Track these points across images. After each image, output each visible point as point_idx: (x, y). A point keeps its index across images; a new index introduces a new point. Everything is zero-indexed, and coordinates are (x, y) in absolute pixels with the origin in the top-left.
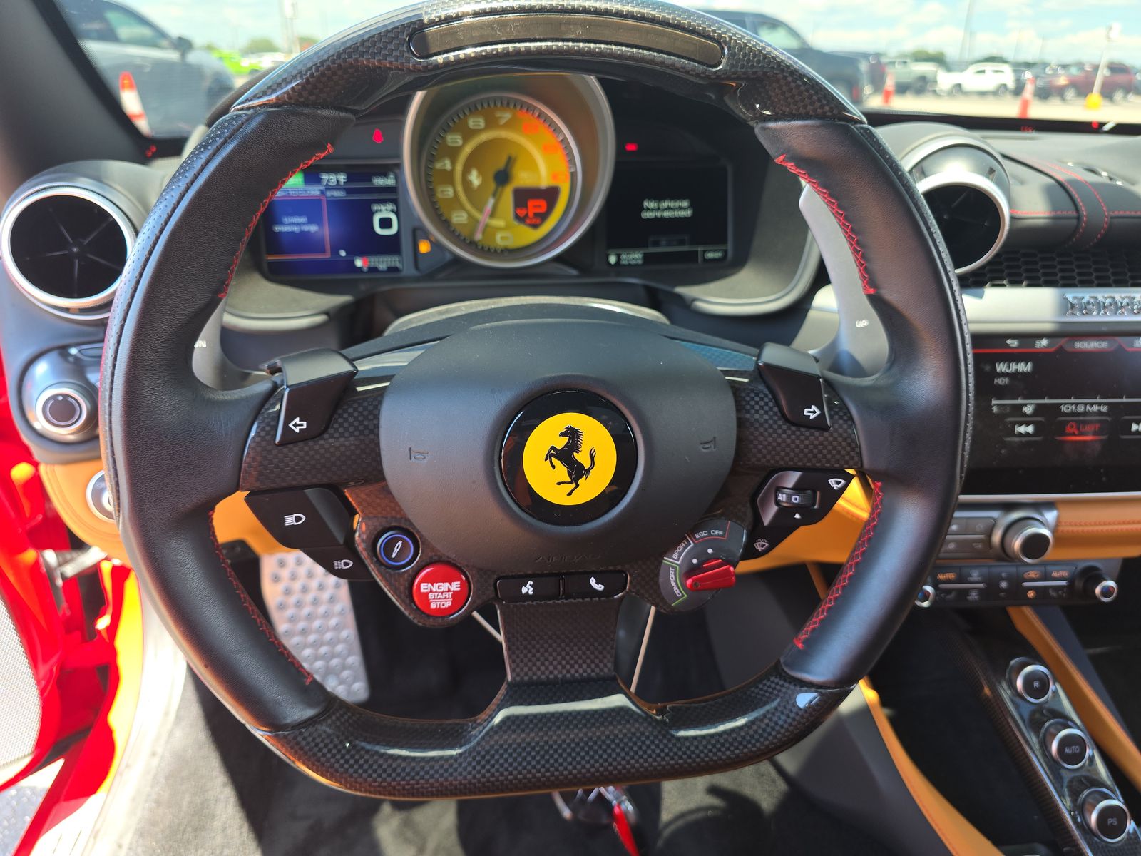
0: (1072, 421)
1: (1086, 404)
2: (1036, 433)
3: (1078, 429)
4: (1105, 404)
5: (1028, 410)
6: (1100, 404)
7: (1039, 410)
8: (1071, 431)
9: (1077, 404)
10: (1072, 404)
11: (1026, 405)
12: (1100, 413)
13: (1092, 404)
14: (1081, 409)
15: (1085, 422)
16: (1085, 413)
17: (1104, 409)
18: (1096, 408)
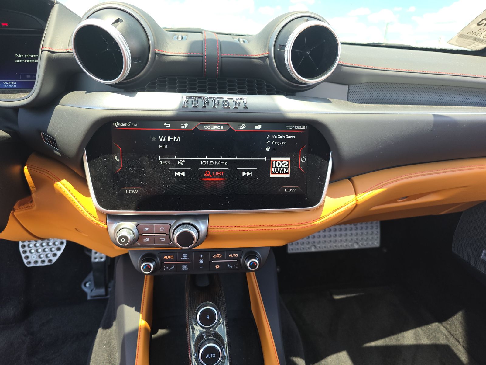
0: (208, 170)
1: (214, 161)
2: (186, 176)
3: (211, 174)
4: (226, 161)
5: (181, 163)
6: (222, 161)
7: (187, 163)
8: (208, 175)
9: (209, 161)
10: (206, 160)
11: (179, 160)
12: (222, 165)
13: (218, 161)
14: (212, 163)
15: (215, 171)
16: (214, 166)
17: (225, 163)
18: (220, 163)
